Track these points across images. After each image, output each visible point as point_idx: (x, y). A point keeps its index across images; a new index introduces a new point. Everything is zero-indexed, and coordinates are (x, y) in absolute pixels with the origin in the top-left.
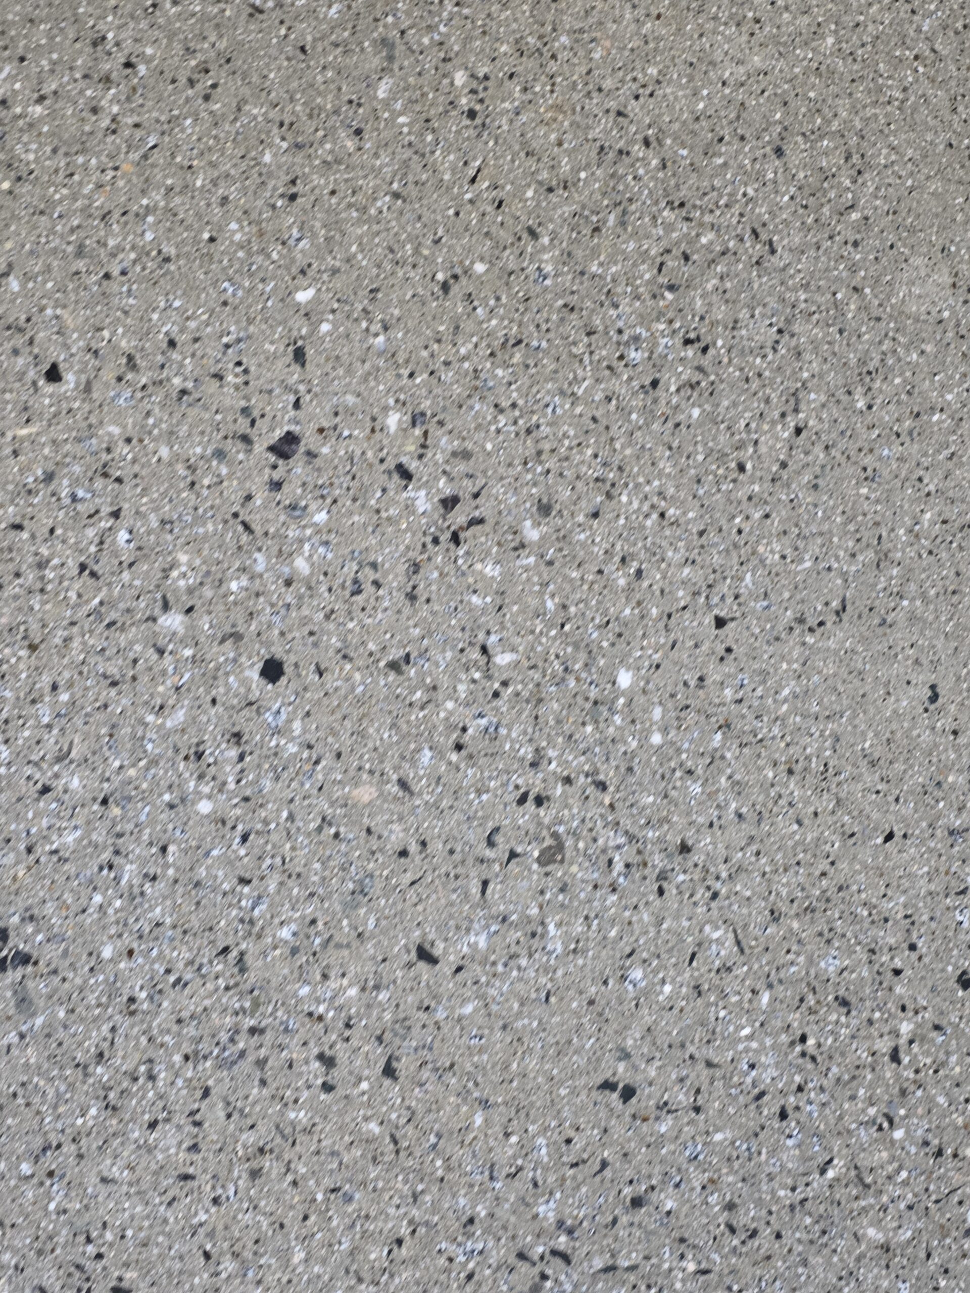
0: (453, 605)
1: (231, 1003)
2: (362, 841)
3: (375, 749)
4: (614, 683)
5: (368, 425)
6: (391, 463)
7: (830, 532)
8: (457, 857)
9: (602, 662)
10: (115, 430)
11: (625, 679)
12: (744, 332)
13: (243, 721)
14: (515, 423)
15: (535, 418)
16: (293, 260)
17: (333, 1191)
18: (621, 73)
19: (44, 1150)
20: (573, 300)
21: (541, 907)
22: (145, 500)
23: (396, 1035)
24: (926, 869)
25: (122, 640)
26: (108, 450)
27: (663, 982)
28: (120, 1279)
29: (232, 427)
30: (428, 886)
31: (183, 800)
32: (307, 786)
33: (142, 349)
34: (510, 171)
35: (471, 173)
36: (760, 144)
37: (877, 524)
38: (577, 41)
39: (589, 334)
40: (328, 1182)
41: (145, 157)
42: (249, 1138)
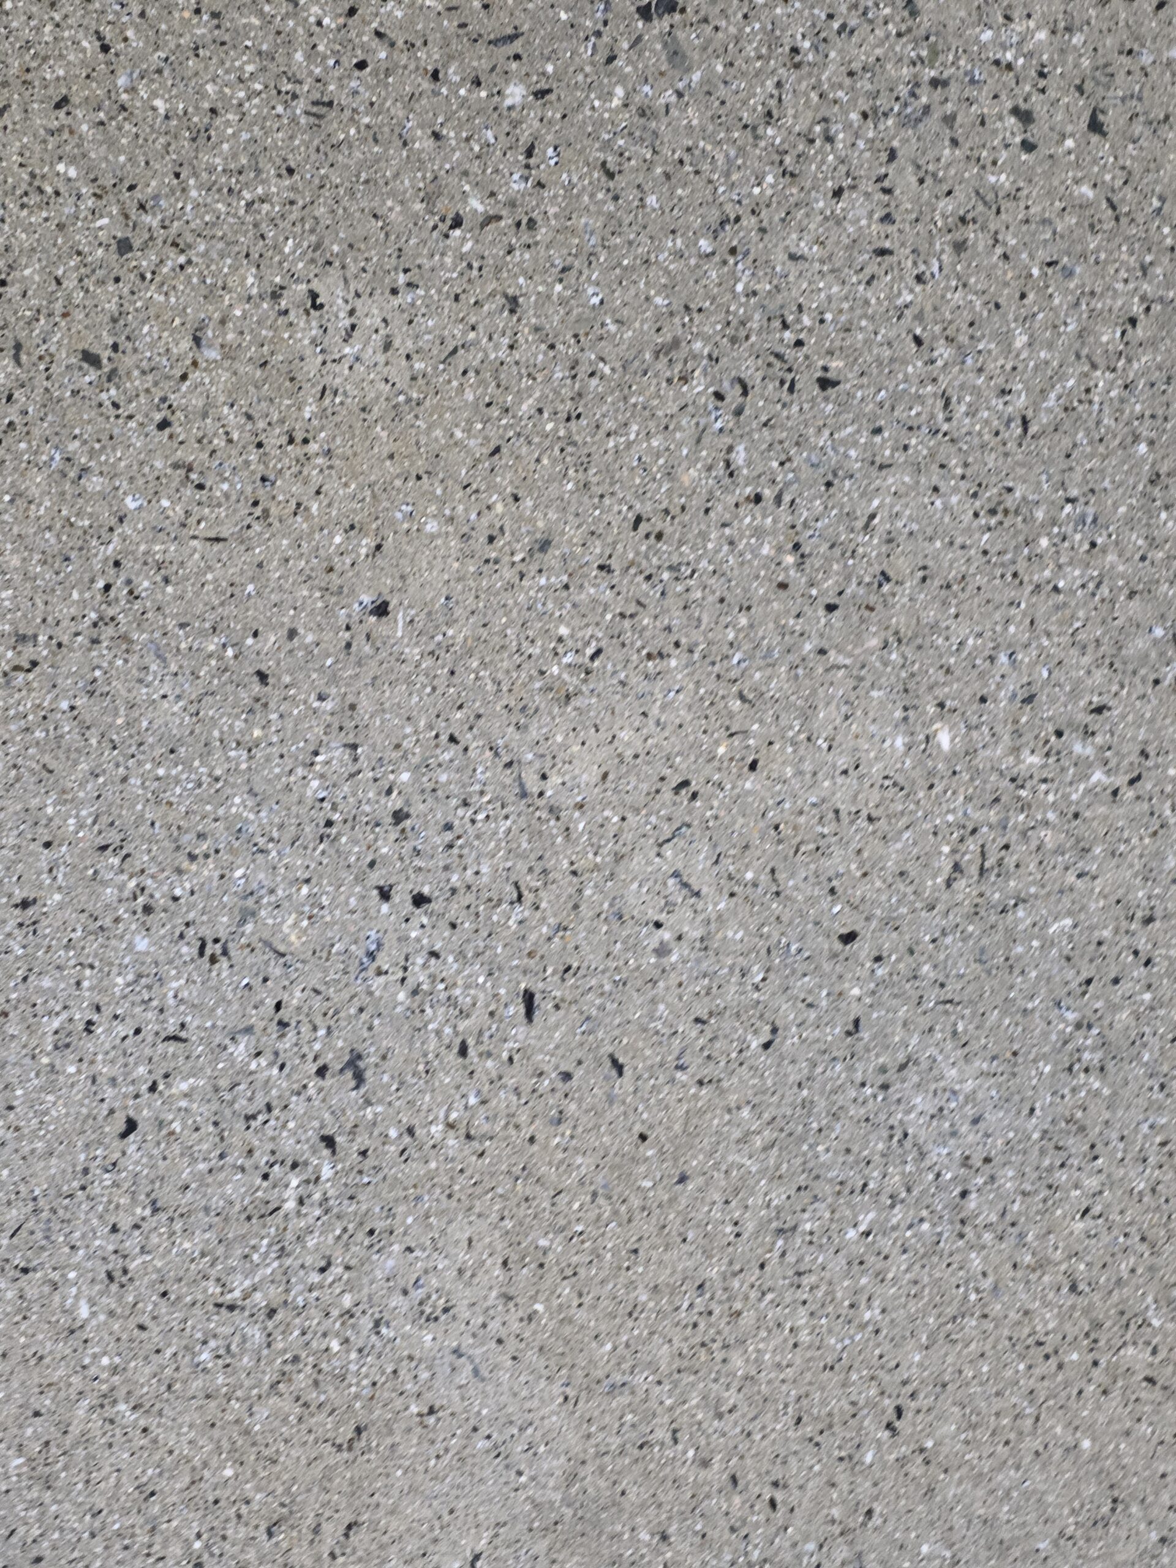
17: (1049, 264)
19: (722, 224)
23: (1098, 83)
28: (825, 369)
40: (1042, 255)
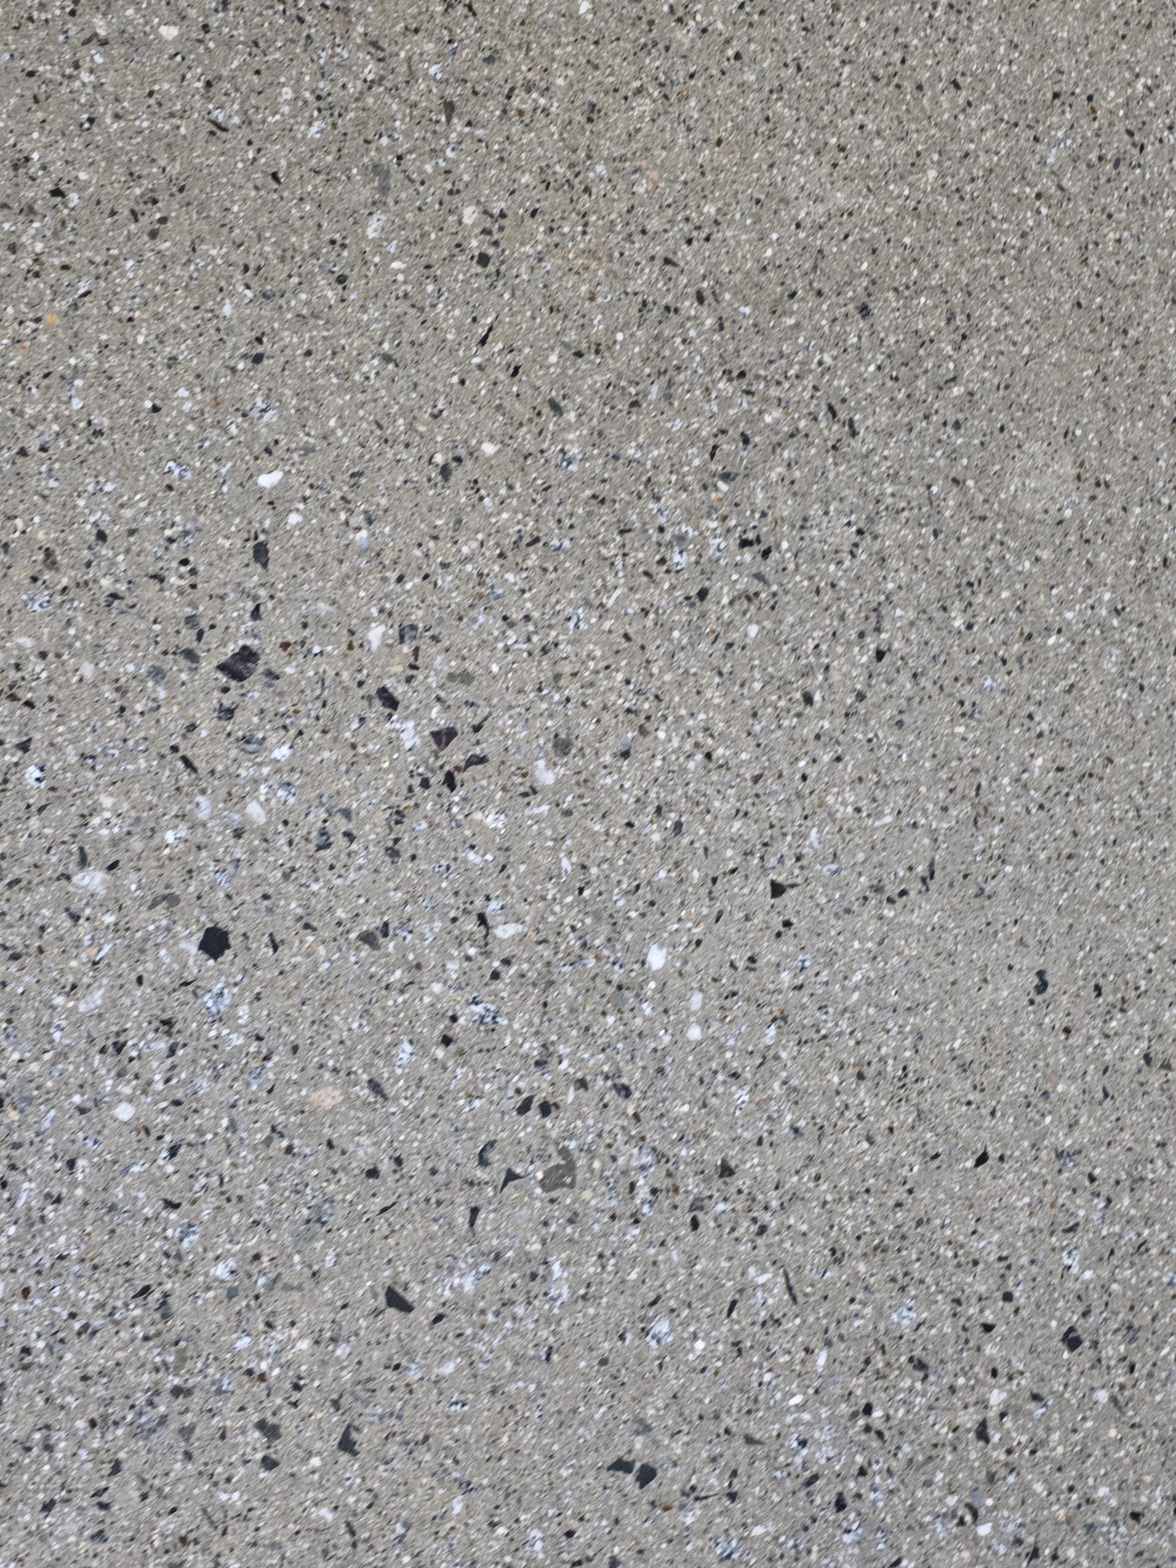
0: (444, 863)
1: (149, 1356)
2: (321, 1157)
3: (342, 1042)
4: (643, 963)
5: (345, 639)
6: (371, 688)
7: (917, 780)
8: (440, 1178)
9: (629, 937)
10: (27, 642)
11: (657, 958)
12: (815, 532)
13: (175, 1005)
14: (529, 640)
15: (553, 633)
16: (256, 436)
18: (670, 211)
20: (604, 490)
21: (544, 1242)
22: (61, 729)
24: (1027, 1200)
25: (27, 902)
26: (18, 667)
27: (695, 1337)
29: (174, 640)
30: (402, 1214)
31: (97, 1103)
32: (254, 1087)
33: (65, 542)
34: (530, 330)
35: (481, 332)
36: (841, 301)
37: (975, 771)
38: (617, 171)
39: (622, 532)
41: (75, 306)
42: (168, 1524)
